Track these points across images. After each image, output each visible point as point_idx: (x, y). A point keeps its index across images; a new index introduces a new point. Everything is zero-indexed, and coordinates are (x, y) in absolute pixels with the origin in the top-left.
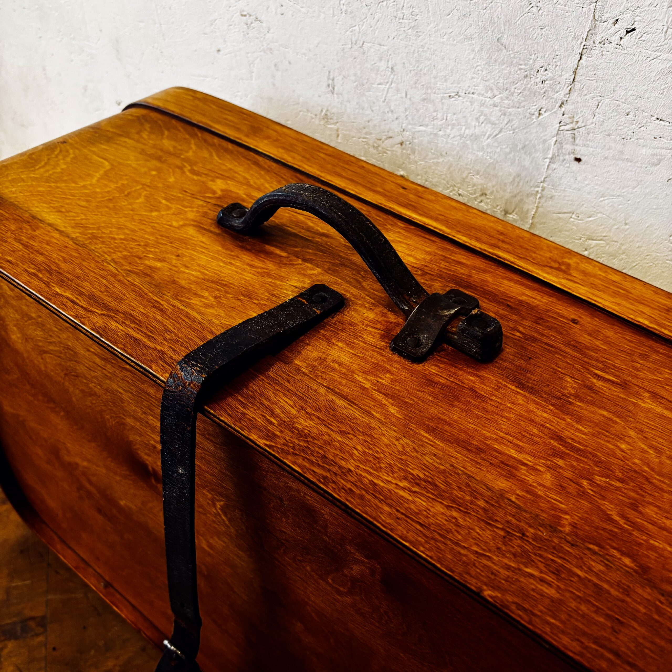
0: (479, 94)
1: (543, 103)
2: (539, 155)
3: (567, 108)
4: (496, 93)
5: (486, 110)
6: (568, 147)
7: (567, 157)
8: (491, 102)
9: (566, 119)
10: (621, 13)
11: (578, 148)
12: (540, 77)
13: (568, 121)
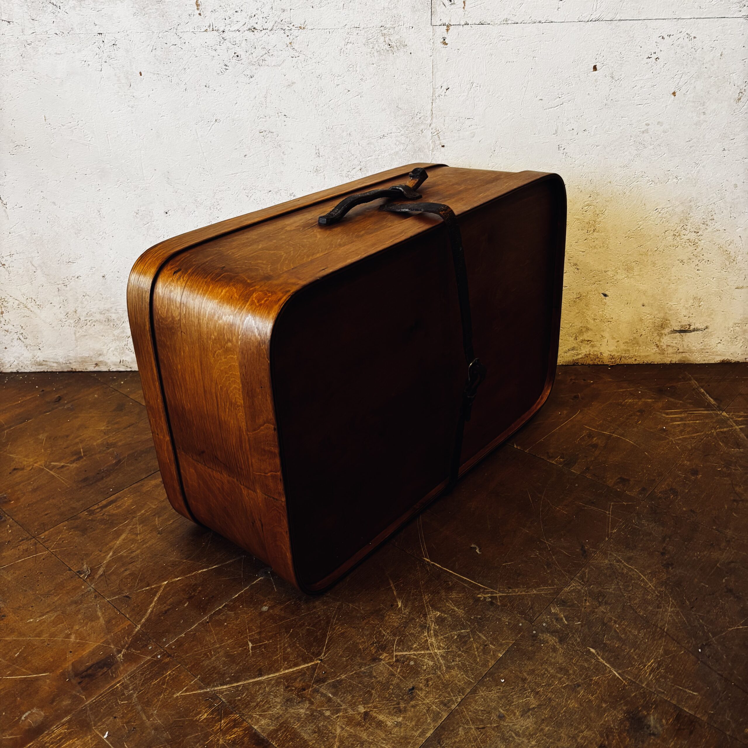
0: (394, 133)
1: (422, 127)
2: (427, 150)
3: (432, 126)
4: (401, 129)
5: (399, 139)
6: (438, 142)
7: (438, 147)
8: (400, 134)
9: (434, 131)
10: (442, 83)
11: (442, 141)
12: (419, 116)
13: (435, 131)
